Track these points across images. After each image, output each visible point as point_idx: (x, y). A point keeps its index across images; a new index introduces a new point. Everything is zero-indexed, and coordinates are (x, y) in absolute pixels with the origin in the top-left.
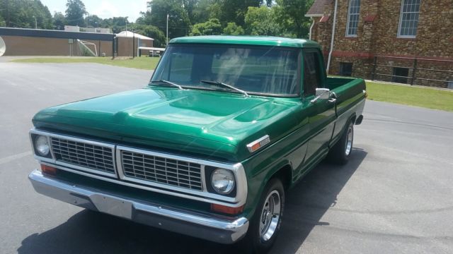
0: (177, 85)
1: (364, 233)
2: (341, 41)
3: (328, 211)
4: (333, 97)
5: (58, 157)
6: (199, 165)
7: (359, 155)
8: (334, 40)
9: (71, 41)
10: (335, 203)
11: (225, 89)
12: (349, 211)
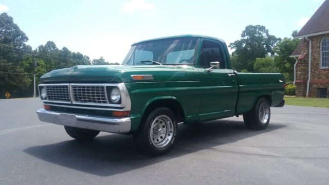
2: (317, 72)
6: (104, 88)
8: (311, 72)
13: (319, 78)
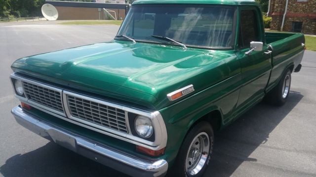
0: (132, 39)
1: (287, 171)
2: (294, 5)
3: (259, 148)
4: (270, 49)
5: (29, 97)
6: (123, 111)
7: (295, 98)
8: (288, 4)
9: (99, 9)
10: (266, 140)
11: (169, 43)
12: (278, 149)
13: (296, 11)
